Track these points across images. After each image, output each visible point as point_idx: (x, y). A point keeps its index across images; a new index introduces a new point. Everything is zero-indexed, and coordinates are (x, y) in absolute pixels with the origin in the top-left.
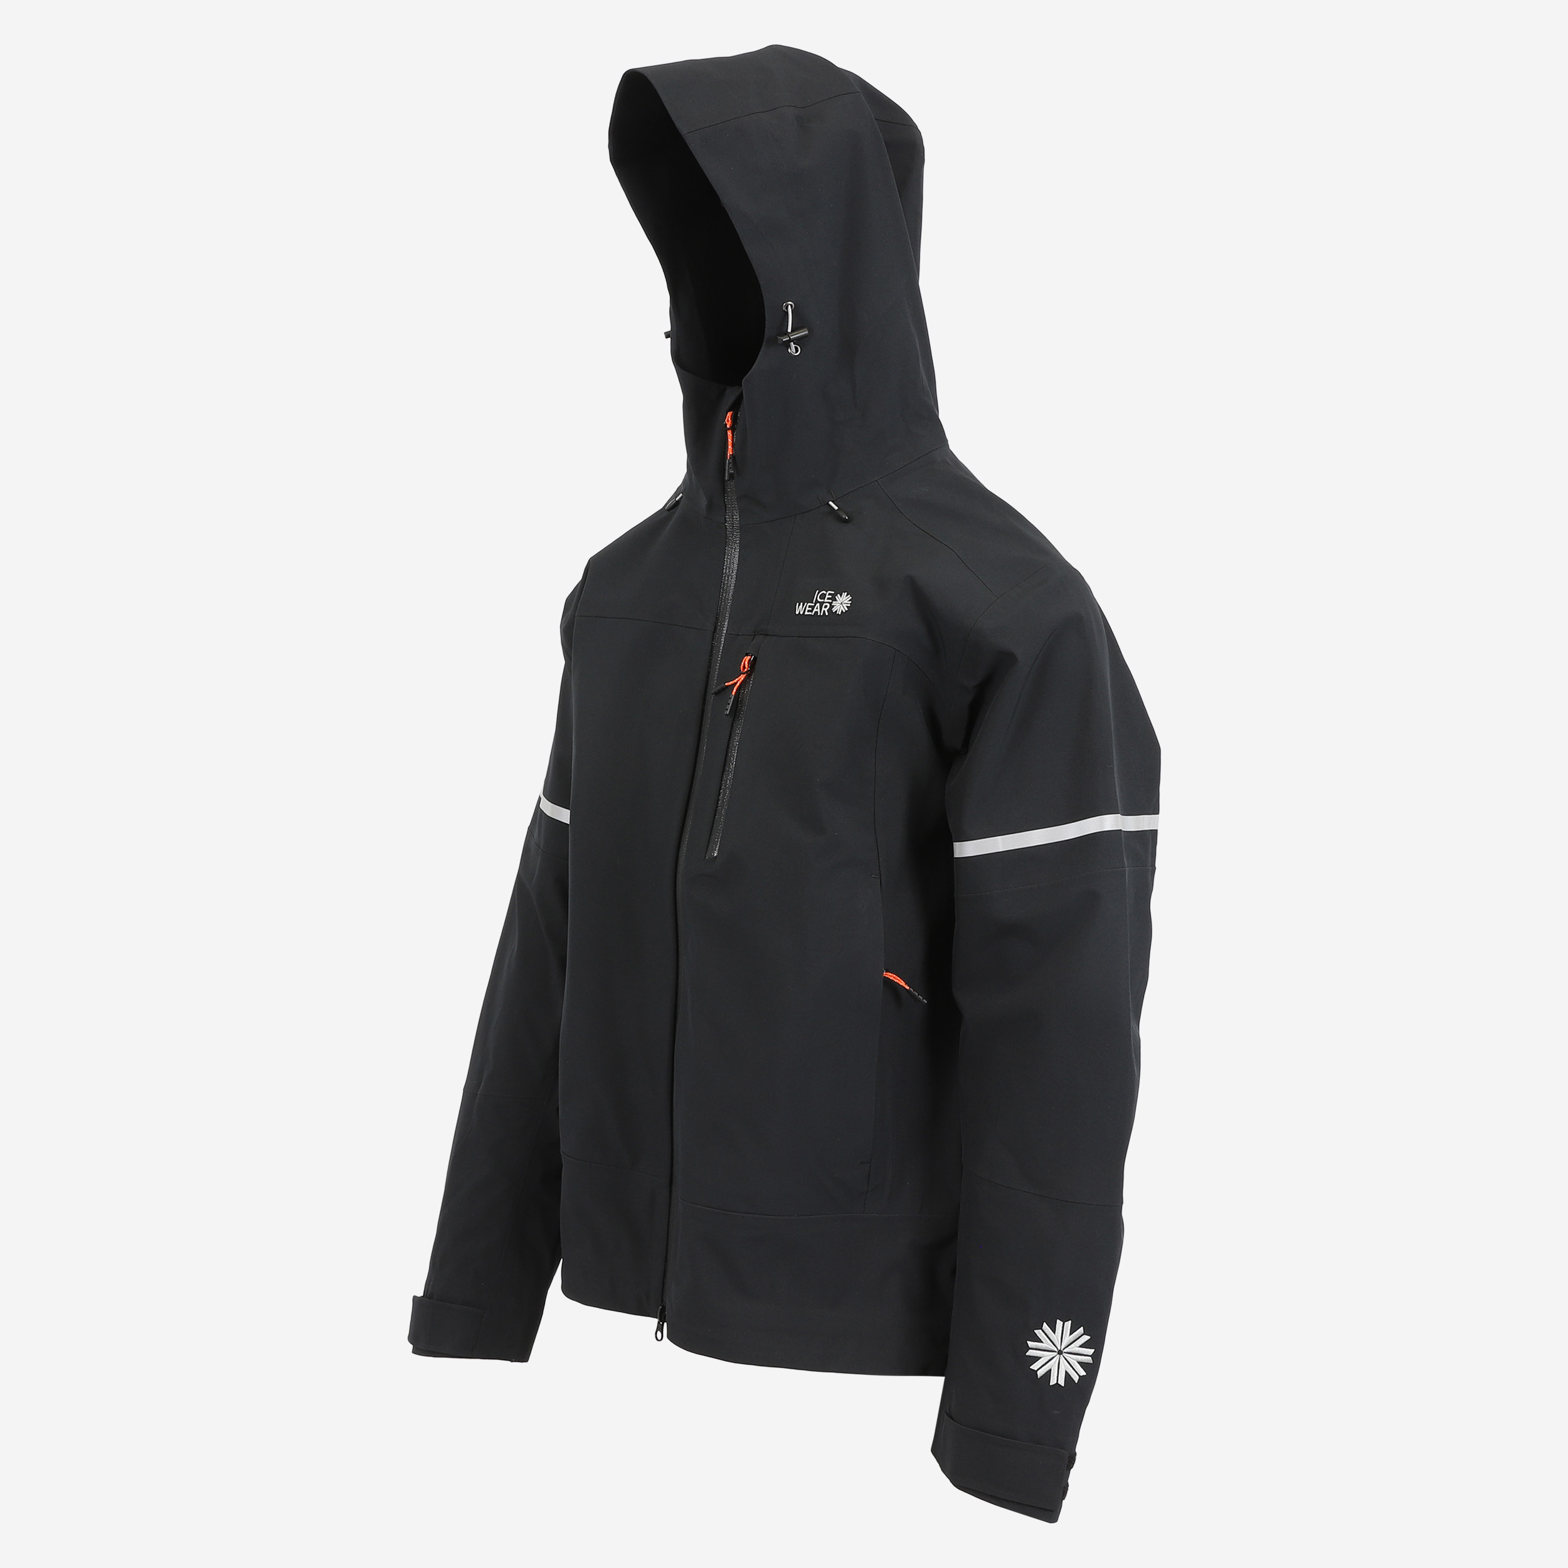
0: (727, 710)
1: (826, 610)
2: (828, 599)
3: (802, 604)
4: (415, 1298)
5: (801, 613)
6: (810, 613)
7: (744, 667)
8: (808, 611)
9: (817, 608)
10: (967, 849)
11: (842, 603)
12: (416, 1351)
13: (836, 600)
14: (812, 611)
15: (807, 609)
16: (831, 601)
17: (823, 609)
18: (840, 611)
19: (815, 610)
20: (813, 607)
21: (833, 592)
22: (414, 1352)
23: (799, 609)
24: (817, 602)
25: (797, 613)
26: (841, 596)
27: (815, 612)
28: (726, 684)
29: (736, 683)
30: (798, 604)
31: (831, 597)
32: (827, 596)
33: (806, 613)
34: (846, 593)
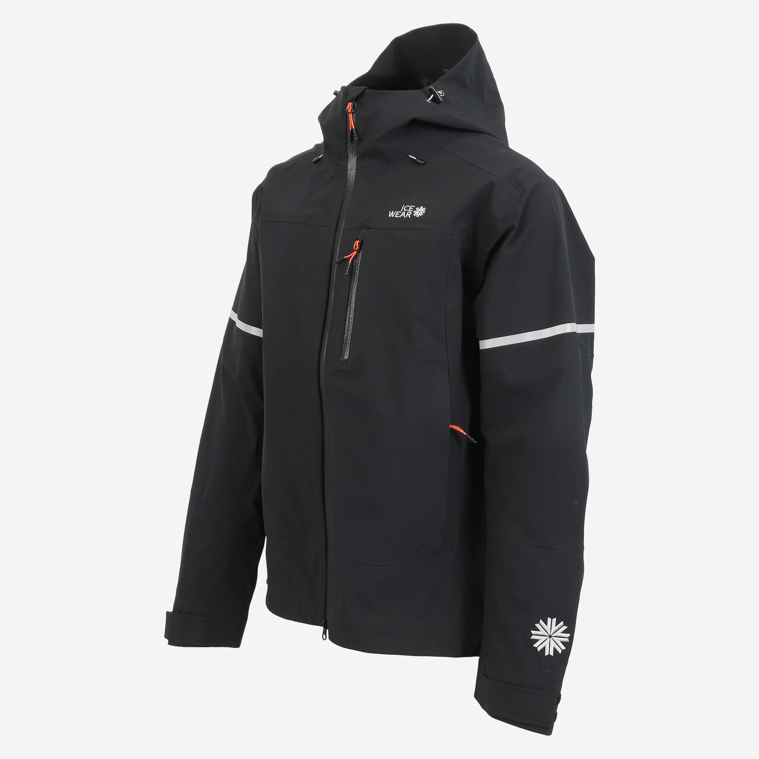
0: (346, 272)
1: (409, 215)
2: (411, 209)
3: (393, 211)
4: (168, 613)
5: (392, 216)
6: (399, 216)
7: (356, 247)
8: (397, 215)
9: (403, 214)
10: (487, 344)
11: (420, 212)
12: (170, 643)
13: (416, 210)
14: (400, 215)
15: (397, 214)
16: (413, 211)
17: (407, 214)
18: (419, 216)
19: (402, 215)
20: (400, 214)
21: (414, 206)
22: (169, 644)
23: (391, 214)
24: (403, 211)
25: (389, 216)
26: (419, 208)
27: (402, 216)
28: (345, 257)
29: (352, 256)
30: (390, 212)
31: (413, 208)
32: (410, 208)
33: (396, 216)
34: (422, 207)
